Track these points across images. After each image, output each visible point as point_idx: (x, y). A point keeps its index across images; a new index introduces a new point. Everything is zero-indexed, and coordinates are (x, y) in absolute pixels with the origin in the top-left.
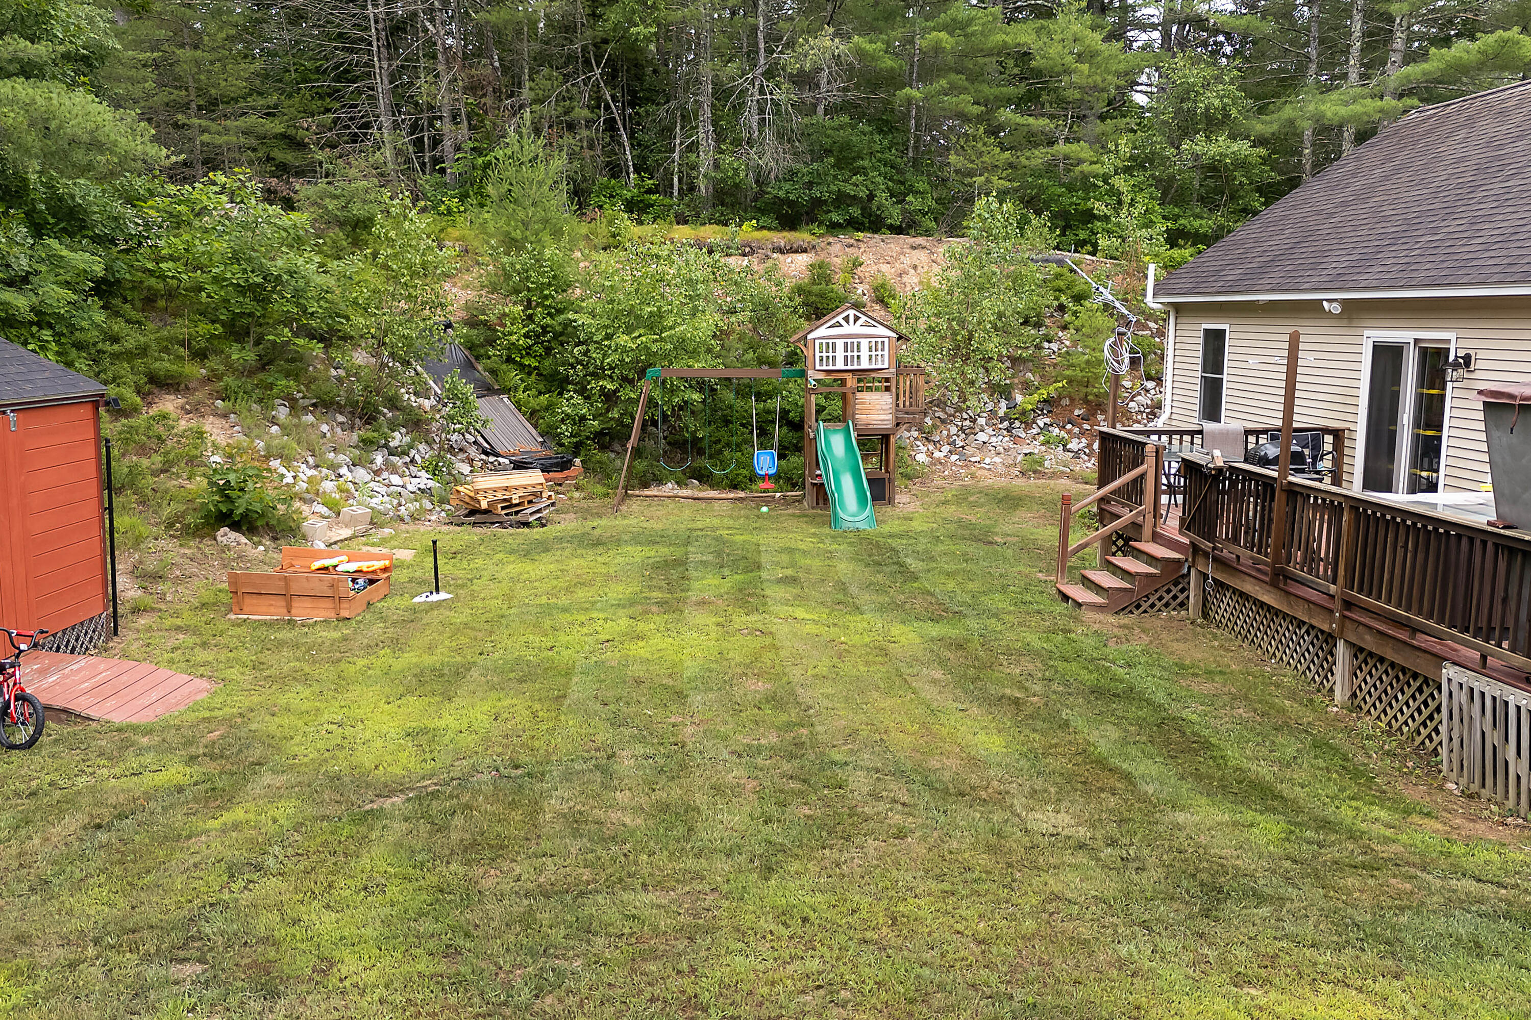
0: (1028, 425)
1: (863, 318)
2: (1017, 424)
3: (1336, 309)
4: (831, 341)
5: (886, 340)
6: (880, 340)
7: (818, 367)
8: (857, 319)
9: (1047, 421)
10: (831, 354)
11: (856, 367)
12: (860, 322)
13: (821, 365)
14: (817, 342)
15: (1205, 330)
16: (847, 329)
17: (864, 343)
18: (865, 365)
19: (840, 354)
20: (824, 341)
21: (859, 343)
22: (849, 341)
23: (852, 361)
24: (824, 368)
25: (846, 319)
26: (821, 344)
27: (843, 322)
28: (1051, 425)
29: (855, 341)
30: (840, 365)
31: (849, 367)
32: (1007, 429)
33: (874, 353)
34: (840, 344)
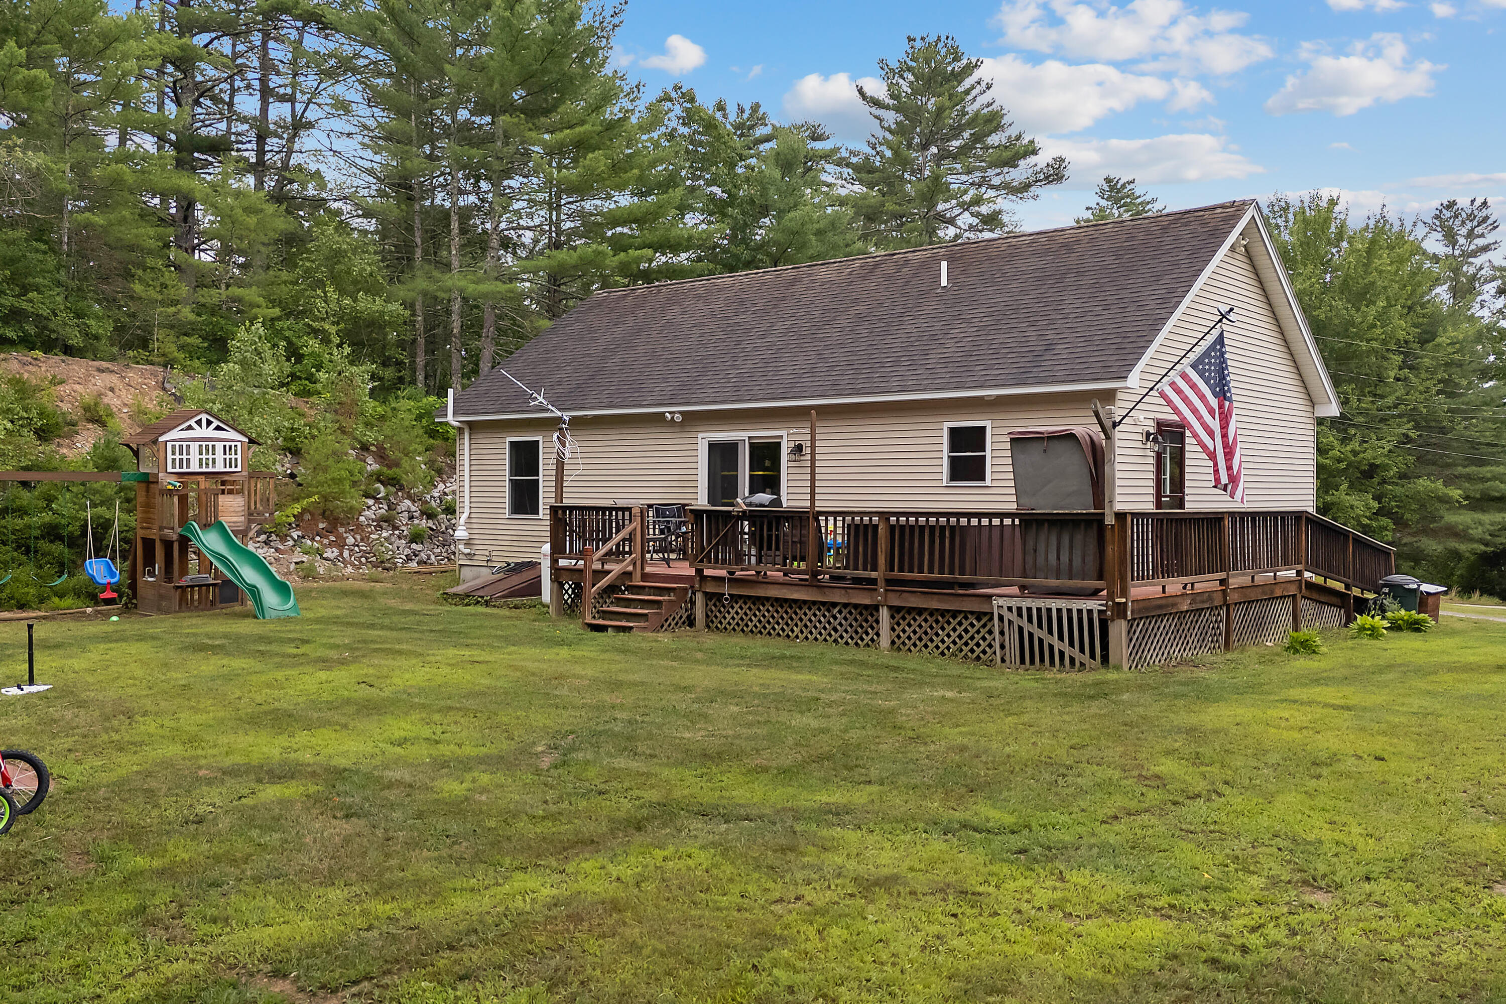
0: (283, 538)
1: (216, 423)
2: (274, 537)
3: (678, 418)
4: (184, 444)
5: (239, 444)
6: (233, 444)
7: (170, 469)
8: (209, 423)
9: (300, 533)
10: (184, 457)
11: (210, 470)
12: (213, 426)
13: (174, 467)
14: (169, 445)
15: (511, 443)
16: (198, 432)
17: (219, 446)
18: (220, 468)
19: (194, 457)
20: (177, 444)
21: (213, 446)
22: (204, 444)
23: (207, 464)
24: (178, 470)
25: (199, 422)
26: (173, 447)
27: (195, 426)
28: (303, 537)
29: (210, 444)
30: (194, 467)
31: (204, 470)
32: (265, 543)
33: (228, 457)
34: (195, 446)
